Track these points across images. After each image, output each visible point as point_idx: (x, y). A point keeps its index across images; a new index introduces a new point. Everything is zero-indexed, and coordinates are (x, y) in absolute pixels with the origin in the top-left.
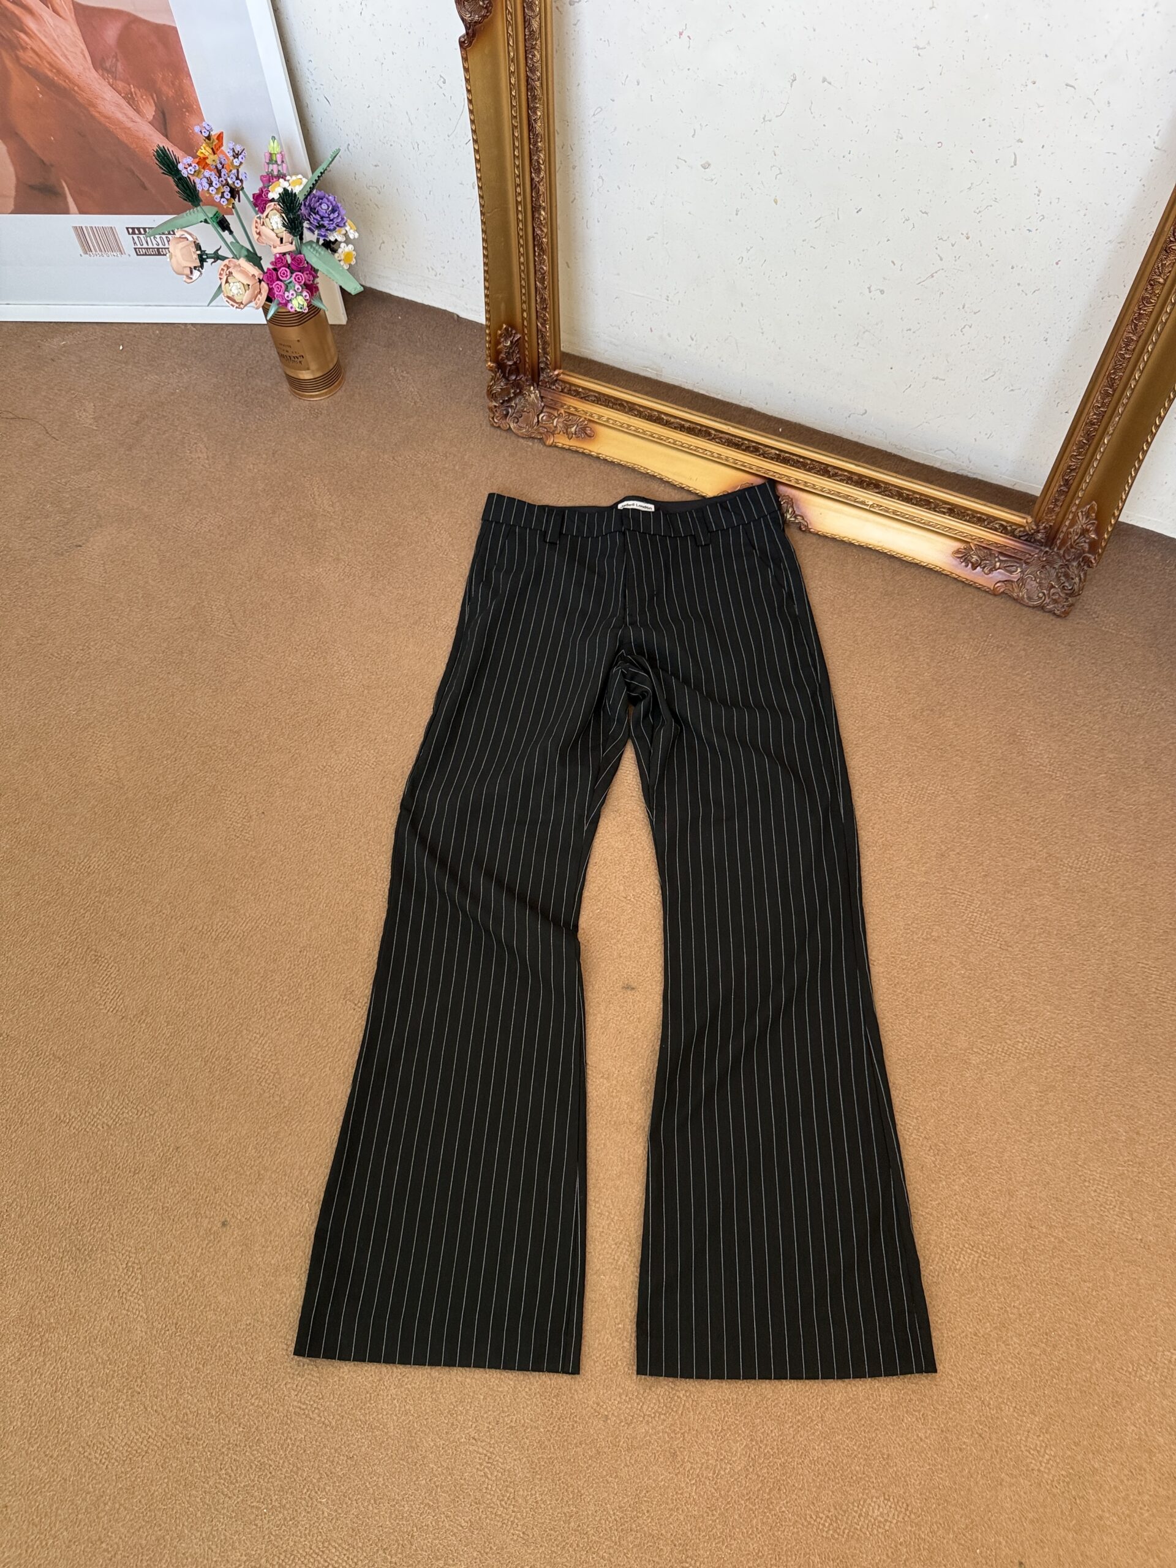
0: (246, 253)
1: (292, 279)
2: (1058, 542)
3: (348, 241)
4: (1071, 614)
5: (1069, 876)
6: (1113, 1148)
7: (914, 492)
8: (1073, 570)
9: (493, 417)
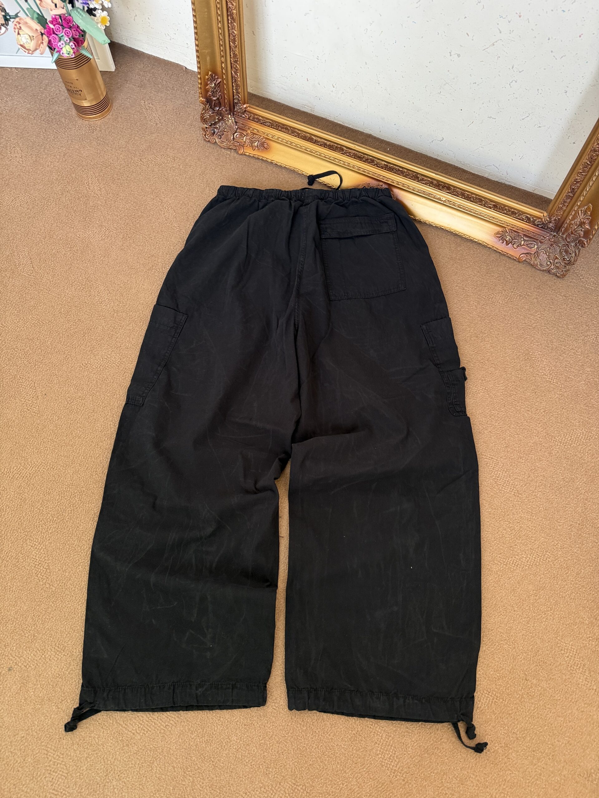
0: (37, 16)
1: (63, 34)
2: (563, 229)
3: (103, 9)
4: (568, 275)
5: (559, 448)
6: (580, 629)
7: (473, 194)
8: (572, 249)
9: (205, 135)
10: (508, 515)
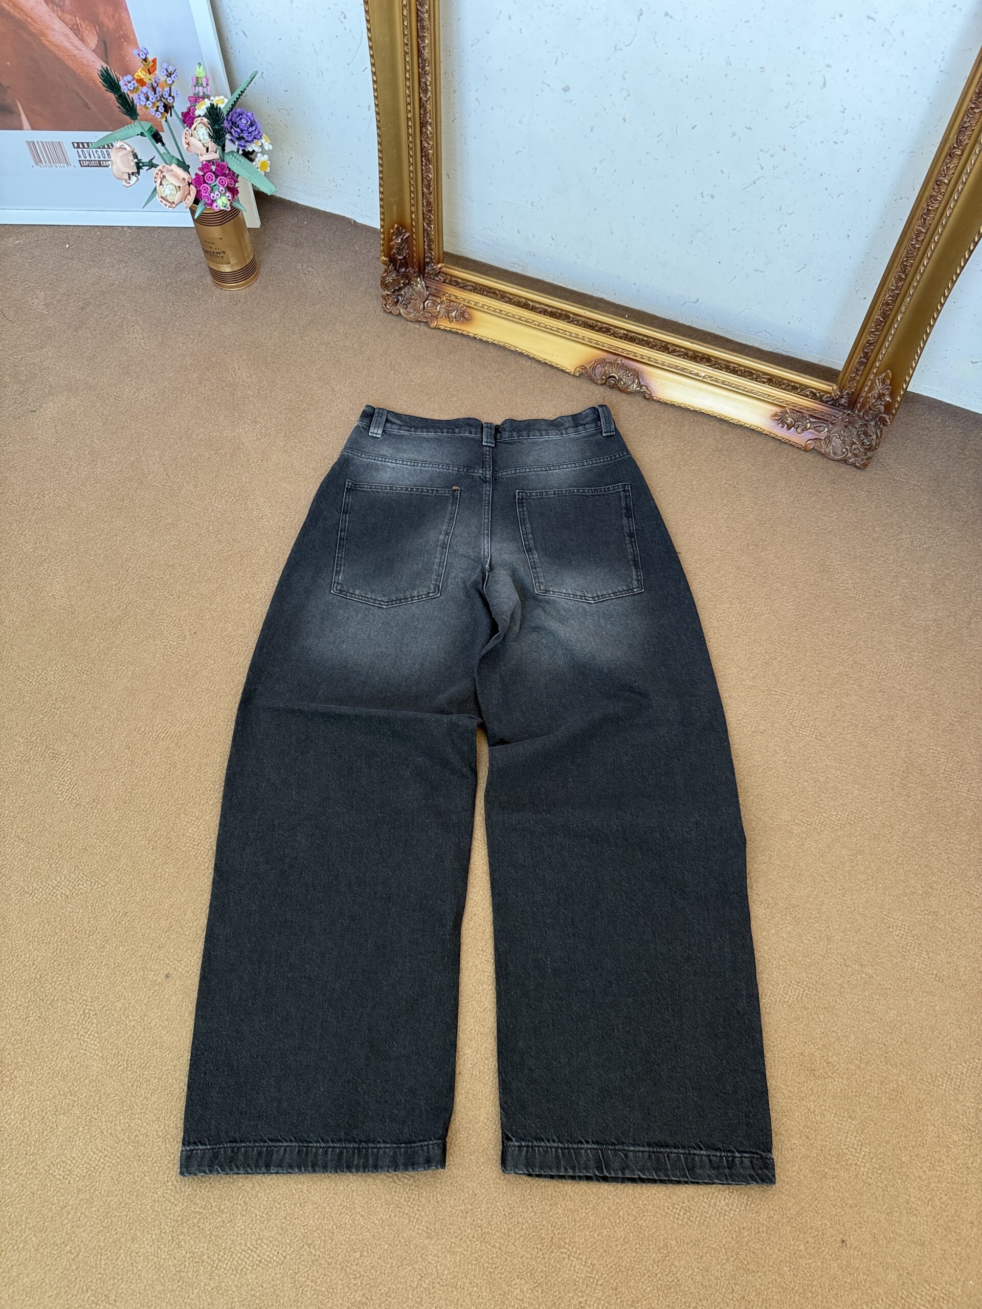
0: (177, 162)
1: (217, 182)
2: (859, 405)
4: (869, 466)
5: (871, 679)
6: (912, 900)
7: (740, 365)
8: (871, 429)
9: (385, 305)
10: (810, 763)
